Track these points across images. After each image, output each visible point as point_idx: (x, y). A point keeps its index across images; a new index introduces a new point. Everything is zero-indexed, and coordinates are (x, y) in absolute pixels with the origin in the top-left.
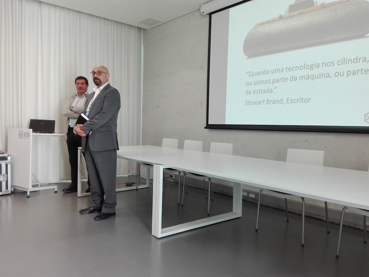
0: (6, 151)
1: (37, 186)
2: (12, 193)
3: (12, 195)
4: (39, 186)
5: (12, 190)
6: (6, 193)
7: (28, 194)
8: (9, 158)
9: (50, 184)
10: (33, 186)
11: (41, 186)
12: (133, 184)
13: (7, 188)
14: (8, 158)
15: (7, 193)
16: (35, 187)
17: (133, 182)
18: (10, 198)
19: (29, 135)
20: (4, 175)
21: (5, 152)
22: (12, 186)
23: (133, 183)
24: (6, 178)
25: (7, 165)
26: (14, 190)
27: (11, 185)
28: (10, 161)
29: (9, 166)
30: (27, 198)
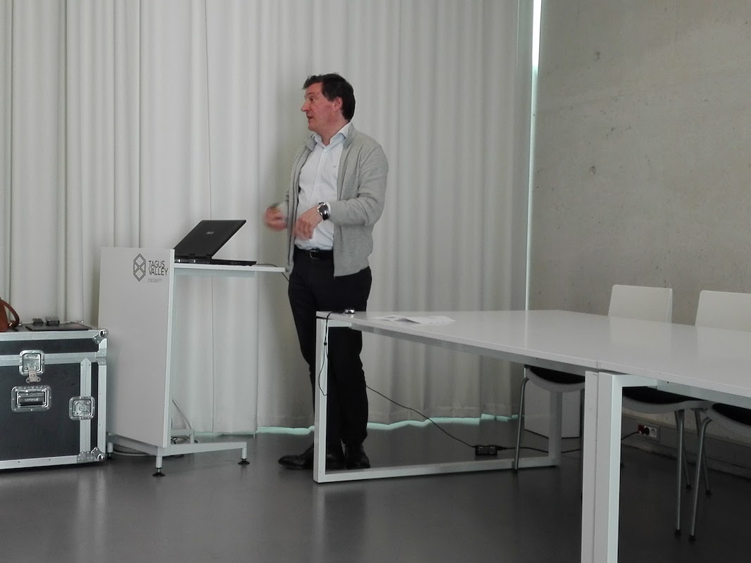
0: (94, 321)
1: (185, 439)
2: (110, 458)
3: (110, 468)
4: (192, 440)
5: (110, 450)
6: (91, 459)
7: (159, 464)
8: (103, 344)
9: (223, 437)
10: (174, 440)
11: (196, 442)
12: (499, 452)
13: (94, 442)
14: (100, 347)
15: (95, 460)
16: (179, 443)
17: (499, 445)
18: (102, 474)
19: (164, 270)
20: (86, 399)
21: (90, 326)
22: (109, 439)
23: (500, 448)
24: (93, 408)
25: (95, 367)
26: (114, 450)
27: (107, 433)
28: (104, 354)
29: (102, 371)
30: (155, 479)
